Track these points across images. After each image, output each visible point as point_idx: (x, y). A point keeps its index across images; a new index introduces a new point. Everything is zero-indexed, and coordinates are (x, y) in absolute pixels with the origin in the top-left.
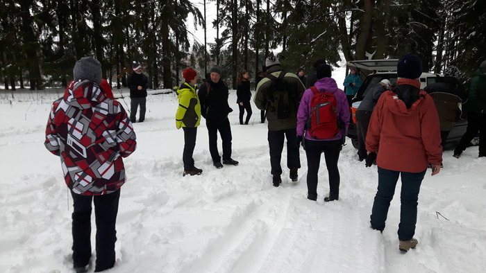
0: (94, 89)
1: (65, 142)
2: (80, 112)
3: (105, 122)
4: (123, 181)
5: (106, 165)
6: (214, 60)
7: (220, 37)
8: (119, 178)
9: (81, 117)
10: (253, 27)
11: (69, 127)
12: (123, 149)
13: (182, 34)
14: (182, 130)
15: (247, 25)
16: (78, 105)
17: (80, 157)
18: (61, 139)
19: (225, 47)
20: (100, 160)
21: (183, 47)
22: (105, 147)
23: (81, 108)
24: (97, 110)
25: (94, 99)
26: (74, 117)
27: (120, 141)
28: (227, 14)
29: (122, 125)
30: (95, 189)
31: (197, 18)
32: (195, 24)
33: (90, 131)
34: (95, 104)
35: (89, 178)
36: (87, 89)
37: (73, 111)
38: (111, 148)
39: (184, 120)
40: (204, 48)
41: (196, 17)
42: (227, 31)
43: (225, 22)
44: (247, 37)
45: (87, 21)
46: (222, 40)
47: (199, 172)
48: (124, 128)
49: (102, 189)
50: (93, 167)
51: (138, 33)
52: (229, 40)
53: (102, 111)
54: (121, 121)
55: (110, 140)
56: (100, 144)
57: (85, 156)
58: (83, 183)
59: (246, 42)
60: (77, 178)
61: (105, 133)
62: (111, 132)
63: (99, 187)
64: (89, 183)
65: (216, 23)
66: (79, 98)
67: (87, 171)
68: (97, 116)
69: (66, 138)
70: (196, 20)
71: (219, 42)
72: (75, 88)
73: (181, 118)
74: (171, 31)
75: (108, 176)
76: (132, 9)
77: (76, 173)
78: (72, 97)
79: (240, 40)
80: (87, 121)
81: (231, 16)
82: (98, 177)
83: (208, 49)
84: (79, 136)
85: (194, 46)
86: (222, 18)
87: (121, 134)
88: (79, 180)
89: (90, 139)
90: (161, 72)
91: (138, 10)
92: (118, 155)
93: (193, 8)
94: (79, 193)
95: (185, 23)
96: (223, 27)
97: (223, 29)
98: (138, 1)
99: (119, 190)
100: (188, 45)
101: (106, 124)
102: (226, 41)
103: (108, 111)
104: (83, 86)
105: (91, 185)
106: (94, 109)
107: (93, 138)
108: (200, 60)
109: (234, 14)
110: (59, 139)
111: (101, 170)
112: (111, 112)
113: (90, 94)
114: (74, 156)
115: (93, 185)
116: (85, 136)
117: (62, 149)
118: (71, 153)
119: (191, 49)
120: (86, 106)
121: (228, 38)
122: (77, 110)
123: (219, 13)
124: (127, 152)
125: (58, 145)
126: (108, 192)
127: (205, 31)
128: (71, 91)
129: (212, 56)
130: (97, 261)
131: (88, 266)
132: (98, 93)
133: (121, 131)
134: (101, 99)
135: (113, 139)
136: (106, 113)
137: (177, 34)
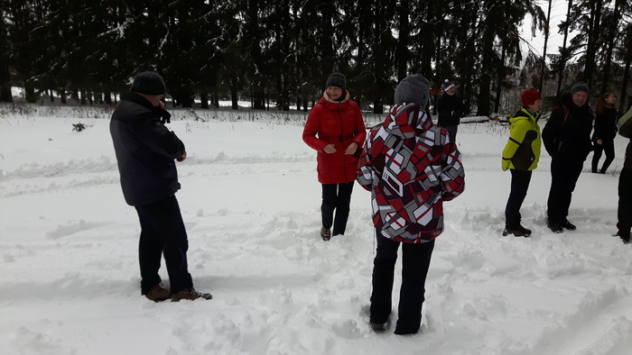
0: (420, 114)
1: (380, 177)
2: (402, 142)
3: (429, 155)
4: (441, 230)
5: (424, 208)
6: (554, 78)
7: (568, 44)
8: (436, 226)
9: (402, 148)
10: (624, 30)
11: (387, 159)
12: (449, 189)
13: (512, 43)
14: (509, 172)
15: (614, 27)
16: (399, 134)
17: (395, 195)
18: (376, 173)
19: (573, 60)
20: (417, 202)
21: (511, 61)
22: (425, 186)
23: (403, 138)
24: (422, 140)
25: (419, 127)
26: (394, 147)
27: (446, 178)
28: (584, 12)
29: (450, 160)
30: (407, 235)
31: (538, 20)
32: (533, 29)
33: (411, 165)
34: (420, 133)
35: (402, 221)
36: (412, 114)
37: (393, 140)
38: (431, 188)
39: (513, 160)
40: (542, 60)
41: (535, 20)
42: (579, 37)
43: (578, 24)
44: (612, 45)
45: (393, 30)
46: (571, 49)
47: (526, 233)
48: (453, 163)
49: (415, 236)
50: (408, 208)
51: (452, 43)
52: (582, 49)
53: (427, 142)
54: (449, 154)
55: (432, 178)
56: (420, 182)
57: (401, 194)
58: (395, 226)
59: (610, 52)
60: (388, 219)
61: (428, 169)
62: (435, 167)
63: (413, 233)
64: (402, 227)
65: (564, 27)
66: (402, 124)
67: (401, 212)
68: (420, 147)
69: (382, 171)
70: (536, 23)
71: (566, 53)
72: (398, 113)
73: (510, 156)
74: (497, 39)
75: (424, 221)
76: (448, 12)
77: (388, 214)
78: (394, 123)
79: (600, 50)
80: (408, 153)
81: (589, 16)
82: (413, 221)
83: (548, 61)
84: (397, 170)
85: (527, 59)
86: (575, 18)
87: (448, 170)
88: (390, 222)
89: (409, 175)
90: (476, 95)
91: (456, 13)
92: (439, 197)
93: (533, 6)
94: (388, 237)
95: (519, 29)
96: (574, 31)
97: (572, 35)
98: (457, 1)
99: (434, 241)
100: (519, 57)
101: (430, 157)
102: (577, 51)
103: (434, 141)
104: (408, 111)
105: (403, 229)
106: (417, 139)
107: (414, 174)
108: (534, 78)
109: (596, 13)
110: (373, 172)
111: (417, 213)
112: (438, 144)
113: (415, 120)
114: (388, 193)
115: (406, 230)
116: (403, 170)
117: (376, 183)
118: (385, 189)
119: (522, 64)
120: (409, 135)
121: (581, 46)
122: (399, 139)
123: (571, 11)
124: (454, 193)
125: (372, 179)
126: (423, 241)
127: (546, 38)
128: (393, 117)
129: (552, 73)
130: (398, 322)
131: (386, 324)
132: (424, 120)
133: (450, 166)
134: (426, 127)
135: (436, 176)
136: (431, 144)
137: (504, 44)
